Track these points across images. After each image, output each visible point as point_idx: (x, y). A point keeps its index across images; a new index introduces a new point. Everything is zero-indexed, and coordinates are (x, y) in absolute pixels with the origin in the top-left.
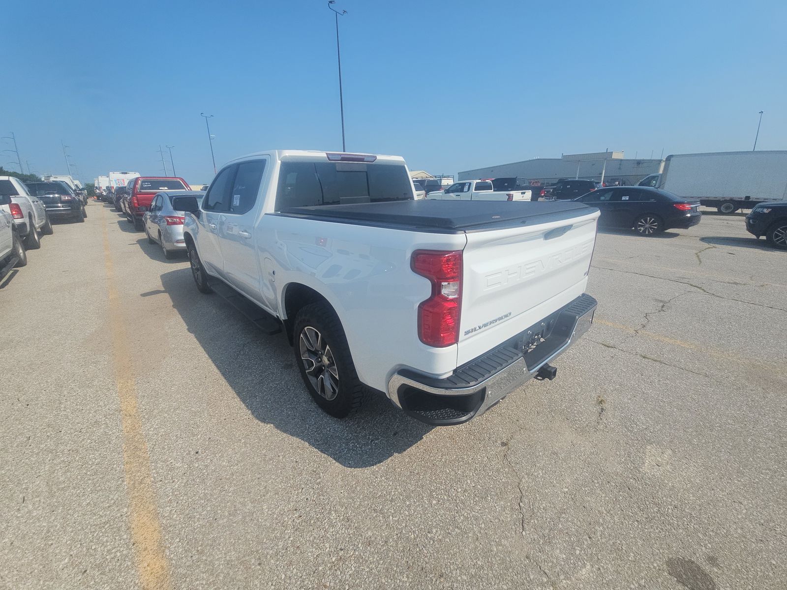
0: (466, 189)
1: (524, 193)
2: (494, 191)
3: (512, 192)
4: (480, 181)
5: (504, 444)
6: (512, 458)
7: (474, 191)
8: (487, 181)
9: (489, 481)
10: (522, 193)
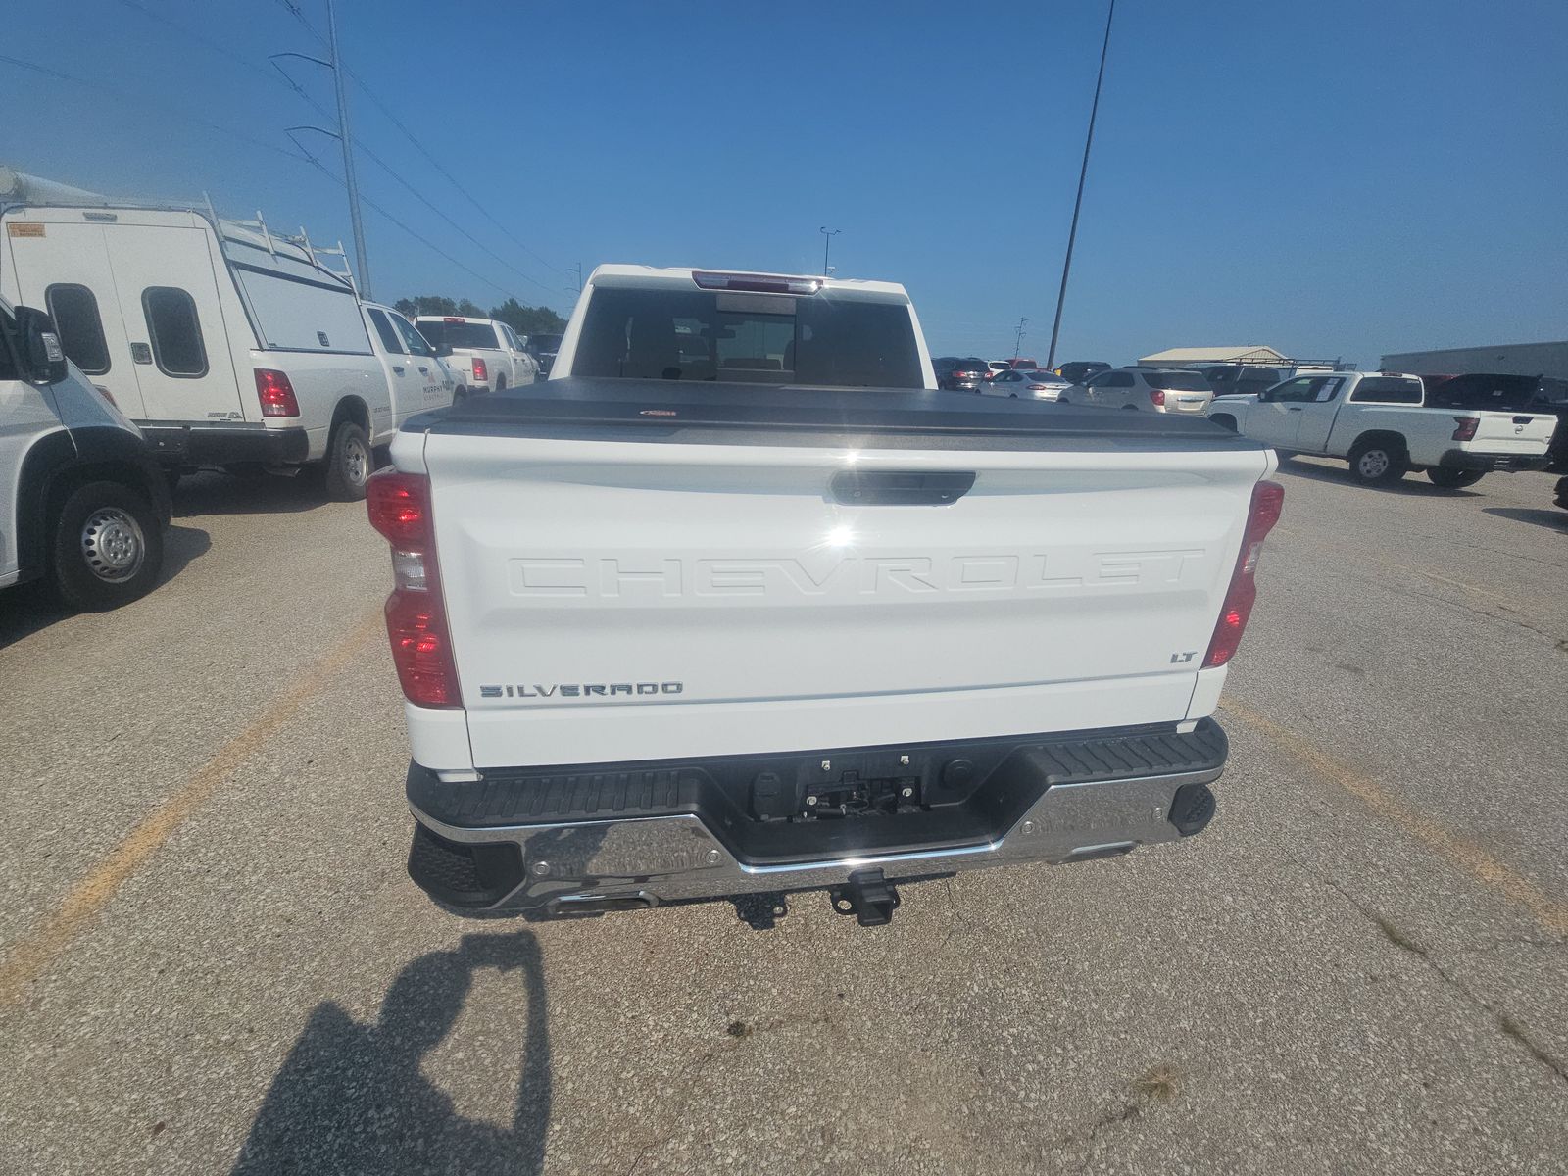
0: (1324, 394)
1: (1527, 420)
2: (1425, 405)
3: (1475, 414)
4: (1379, 375)
5: (737, 1029)
6: (714, 1075)
7: (1348, 400)
8: (1405, 376)
9: (603, 1088)
10: (1517, 420)
